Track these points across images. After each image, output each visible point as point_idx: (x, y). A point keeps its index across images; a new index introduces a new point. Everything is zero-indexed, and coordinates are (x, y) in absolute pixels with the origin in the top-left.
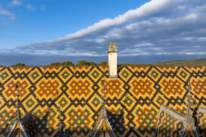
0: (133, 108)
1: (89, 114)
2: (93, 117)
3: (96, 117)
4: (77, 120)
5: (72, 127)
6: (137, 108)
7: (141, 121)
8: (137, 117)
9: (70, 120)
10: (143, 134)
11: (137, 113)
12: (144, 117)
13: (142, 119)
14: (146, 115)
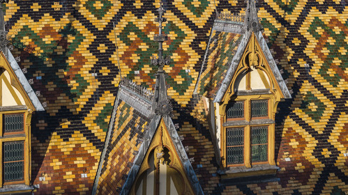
0: (302, 18)
1: (182, 36)
2: (194, 45)
3: (202, 45)
4: (149, 52)
5: (137, 72)
6: (311, 17)
7: (325, 51)
8: (313, 42)
9: (127, 54)
10: (335, 86)
11: (312, 31)
12: (331, 41)
13: (327, 45)
14: (335, 36)
